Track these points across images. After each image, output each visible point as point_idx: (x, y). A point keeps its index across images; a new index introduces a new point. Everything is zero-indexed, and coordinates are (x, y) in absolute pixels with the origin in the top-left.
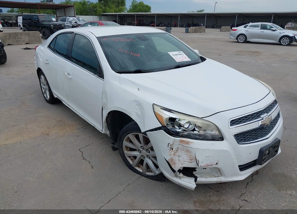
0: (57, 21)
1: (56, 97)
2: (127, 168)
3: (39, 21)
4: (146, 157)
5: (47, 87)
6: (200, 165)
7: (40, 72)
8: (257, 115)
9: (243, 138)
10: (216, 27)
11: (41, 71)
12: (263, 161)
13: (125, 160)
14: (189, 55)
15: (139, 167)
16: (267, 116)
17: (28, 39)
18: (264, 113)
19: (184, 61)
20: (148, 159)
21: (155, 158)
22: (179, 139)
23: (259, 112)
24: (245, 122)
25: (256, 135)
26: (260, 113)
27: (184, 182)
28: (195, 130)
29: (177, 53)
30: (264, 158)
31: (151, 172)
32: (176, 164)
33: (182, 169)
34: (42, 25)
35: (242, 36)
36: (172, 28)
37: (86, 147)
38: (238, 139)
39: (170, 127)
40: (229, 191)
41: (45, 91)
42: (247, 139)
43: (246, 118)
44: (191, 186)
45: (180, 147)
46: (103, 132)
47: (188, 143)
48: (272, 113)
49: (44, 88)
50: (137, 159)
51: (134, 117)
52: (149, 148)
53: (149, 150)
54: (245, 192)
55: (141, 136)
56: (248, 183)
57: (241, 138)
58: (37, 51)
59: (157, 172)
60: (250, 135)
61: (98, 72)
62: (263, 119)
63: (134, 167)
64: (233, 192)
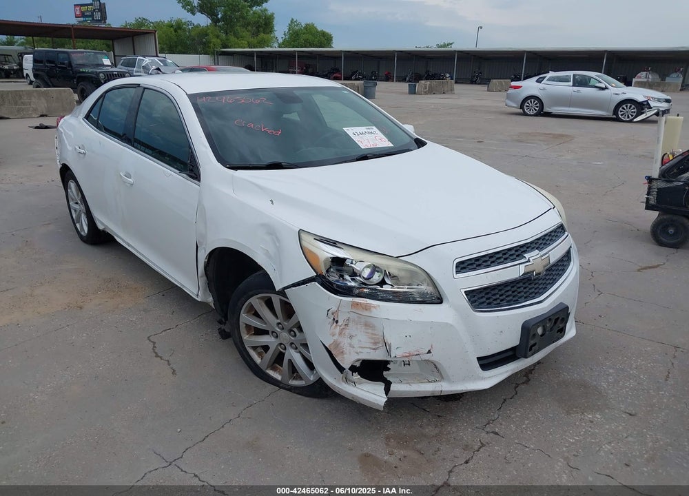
0: (115, 65)
1: (101, 227)
2: (251, 374)
3: (73, 65)
4: (288, 347)
5: (82, 207)
6: (393, 355)
7: (66, 173)
8: (517, 253)
9: (484, 299)
10: (478, 81)
11: (69, 172)
12: (531, 350)
13: (246, 356)
14: (390, 136)
15: (274, 369)
16: (539, 255)
17: (46, 105)
18: (533, 249)
19: (378, 146)
20: (293, 351)
21: (305, 346)
22: (350, 299)
23: (521, 246)
24: (489, 266)
25: (514, 294)
26: (522, 250)
27: (363, 392)
28: (386, 284)
29: (363, 129)
30: (532, 342)
31: (300, 378)
32: (346, 354)
33: (358, 364)
34: (79, 75)
35: (533, 100)
36: (378, 83)
37: (163, 333)
38: (475, 301)
39: (334, 277)
40: (464, 415)
41: (79, 217)
42: (495, 302)
43: (491, 257)
44: (376, 400)
45: (353, 316)
46: (199, 299)
47: (367, 308)
48: (550, 251)
49: (75, 211)
50: (270, 352)
51: (260, 259)
52: (293, 327)
53: (295, 330)
54: (496, 416)
55: (276, 300)
56: (505, 400)
57: (482, 299)
58: (62, 128)
59: (312, 378)
60: (500, 293)
61: (190, 168)
62: (529, 261)
63: (264, 369)
64: (472, 418)
